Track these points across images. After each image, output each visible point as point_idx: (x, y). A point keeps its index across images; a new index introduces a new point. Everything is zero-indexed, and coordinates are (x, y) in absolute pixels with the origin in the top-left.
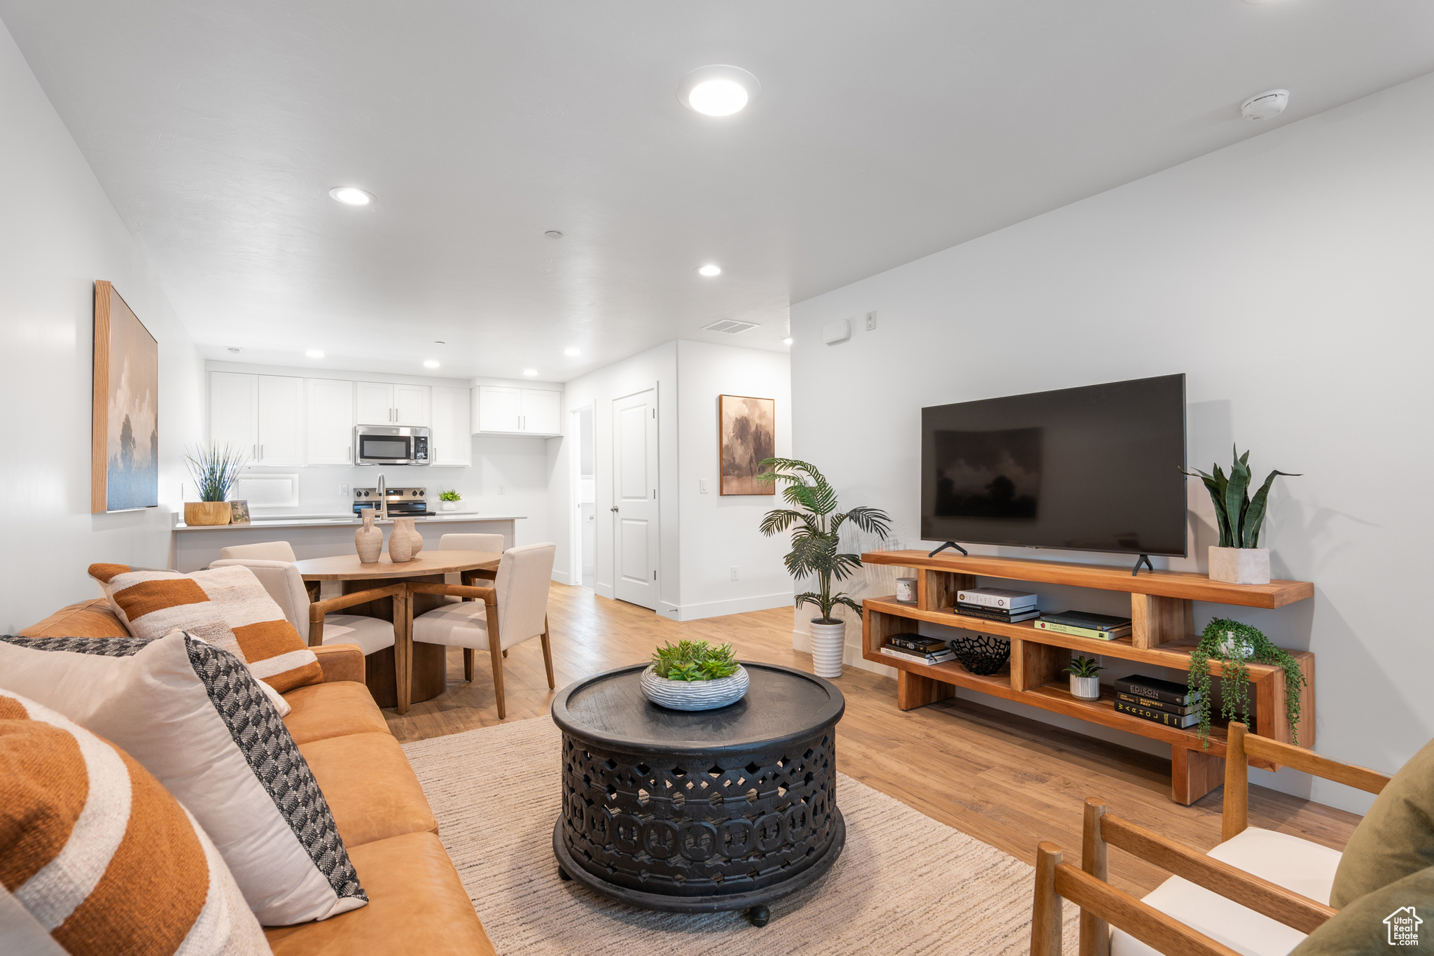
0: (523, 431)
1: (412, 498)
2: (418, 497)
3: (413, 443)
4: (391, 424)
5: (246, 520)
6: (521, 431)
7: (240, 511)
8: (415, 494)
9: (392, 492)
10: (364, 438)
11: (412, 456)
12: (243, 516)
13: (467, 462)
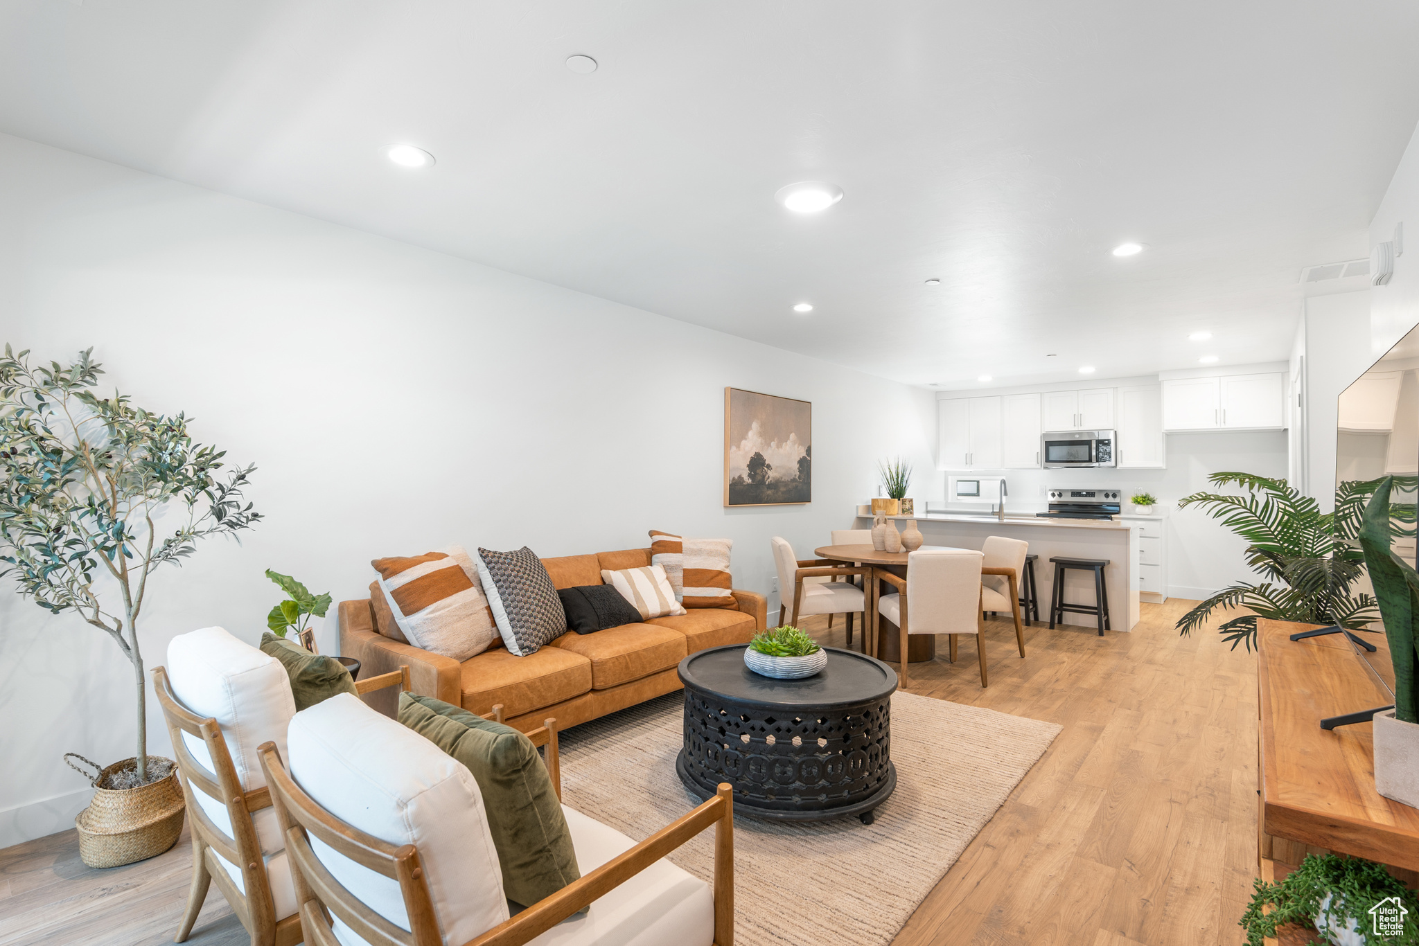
0: (1223, 426)
1: (1104, 500)
2: (1111, 500)
3: (1094, 445)
4: (1076, 429)
5: (911, 513)
6: (1221, 426)
7: (907, 506)
8: (1107, 496)
9: (1085, 493)
10: (1049, 444)
11: (1094, 459)
12: (909, 509)
13: (1160, 464)
